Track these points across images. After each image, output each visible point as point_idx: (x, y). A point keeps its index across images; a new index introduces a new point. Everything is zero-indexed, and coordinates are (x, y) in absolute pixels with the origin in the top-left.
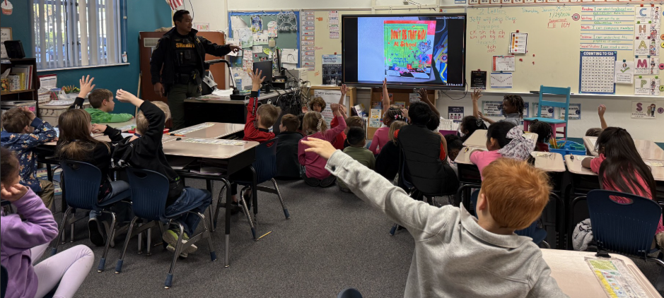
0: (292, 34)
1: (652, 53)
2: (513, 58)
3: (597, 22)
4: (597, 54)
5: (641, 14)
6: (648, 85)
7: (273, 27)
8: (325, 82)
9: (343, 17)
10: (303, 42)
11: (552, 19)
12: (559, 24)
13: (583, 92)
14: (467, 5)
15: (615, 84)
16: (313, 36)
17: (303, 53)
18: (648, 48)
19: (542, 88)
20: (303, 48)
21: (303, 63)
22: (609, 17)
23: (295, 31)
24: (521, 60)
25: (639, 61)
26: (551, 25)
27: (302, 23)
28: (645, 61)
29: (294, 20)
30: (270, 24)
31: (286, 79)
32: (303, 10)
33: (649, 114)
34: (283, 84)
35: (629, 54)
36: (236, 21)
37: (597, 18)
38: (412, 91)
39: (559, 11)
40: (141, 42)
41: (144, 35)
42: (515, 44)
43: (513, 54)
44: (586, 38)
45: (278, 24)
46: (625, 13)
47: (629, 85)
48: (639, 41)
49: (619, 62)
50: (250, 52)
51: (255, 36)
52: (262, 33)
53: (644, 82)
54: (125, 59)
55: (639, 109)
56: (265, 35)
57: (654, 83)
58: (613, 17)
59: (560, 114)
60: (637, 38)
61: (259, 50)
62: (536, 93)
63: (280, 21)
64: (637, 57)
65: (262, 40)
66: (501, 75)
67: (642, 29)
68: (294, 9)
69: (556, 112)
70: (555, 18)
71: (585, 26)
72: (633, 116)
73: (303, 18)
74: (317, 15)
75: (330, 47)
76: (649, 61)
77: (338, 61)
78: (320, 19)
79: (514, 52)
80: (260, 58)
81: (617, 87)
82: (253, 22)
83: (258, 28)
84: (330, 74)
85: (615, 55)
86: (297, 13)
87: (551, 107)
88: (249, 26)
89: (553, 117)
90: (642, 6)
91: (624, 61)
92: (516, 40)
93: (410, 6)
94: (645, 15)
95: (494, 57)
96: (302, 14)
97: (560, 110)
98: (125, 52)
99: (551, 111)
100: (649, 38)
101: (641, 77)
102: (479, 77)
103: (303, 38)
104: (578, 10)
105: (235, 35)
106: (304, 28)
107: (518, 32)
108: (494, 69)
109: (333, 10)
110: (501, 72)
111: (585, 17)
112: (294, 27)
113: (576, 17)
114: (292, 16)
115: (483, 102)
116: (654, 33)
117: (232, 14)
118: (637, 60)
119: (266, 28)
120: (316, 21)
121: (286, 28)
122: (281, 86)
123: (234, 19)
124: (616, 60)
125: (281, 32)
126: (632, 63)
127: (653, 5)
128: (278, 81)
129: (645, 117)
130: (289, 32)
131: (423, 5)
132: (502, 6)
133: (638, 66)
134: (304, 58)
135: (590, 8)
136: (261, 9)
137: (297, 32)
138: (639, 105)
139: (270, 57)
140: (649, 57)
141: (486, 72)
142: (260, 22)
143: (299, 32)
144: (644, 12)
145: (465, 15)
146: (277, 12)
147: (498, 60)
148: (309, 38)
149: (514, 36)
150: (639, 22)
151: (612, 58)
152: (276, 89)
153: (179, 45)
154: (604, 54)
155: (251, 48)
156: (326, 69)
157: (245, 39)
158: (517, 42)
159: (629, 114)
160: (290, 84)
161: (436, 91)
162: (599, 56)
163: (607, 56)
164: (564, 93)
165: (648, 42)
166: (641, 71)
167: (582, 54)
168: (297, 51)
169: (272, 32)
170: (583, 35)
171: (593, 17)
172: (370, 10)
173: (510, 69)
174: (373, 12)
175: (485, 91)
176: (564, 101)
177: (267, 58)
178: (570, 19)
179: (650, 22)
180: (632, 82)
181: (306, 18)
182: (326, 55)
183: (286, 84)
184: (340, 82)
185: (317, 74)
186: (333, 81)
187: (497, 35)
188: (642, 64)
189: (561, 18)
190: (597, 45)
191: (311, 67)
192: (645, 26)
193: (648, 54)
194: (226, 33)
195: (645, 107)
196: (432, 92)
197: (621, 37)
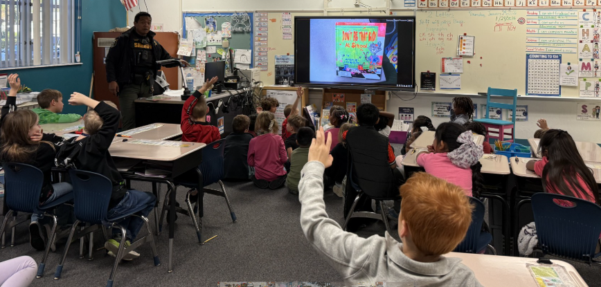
0: (246, 35)
1: (595, 56)
2: (461, 60)
3: (542, 26)
4: (543, 56)
5: (584, 19)
6: (592, 88)
7: (226, 28)
8: (277, 82)
9: (296, 19)
10: (256, 43)
11: (498, 23)
12: (505, 28)
13: (529, 94)
14: (416, 8)
15: (560, 86)
16: (266, 37)
17: (256, 54)
18: (592, 51)
19: (489, 89)
20: (257, 49)
21: (256, 63)
22: (554, 21)
23: (248, 32)
24: (469, 62)
25: (584, 64)
26: (497, 28)
27: (256, 24)
28: (589, 64)
29: (248, 20)
30: (224, 25)
31: (238, 79)
32: (256, 12)
33: (594, 116)
34: (236, 84)
35: (573, 57)
36: (190, 22)
37: (541, 22)
38: (363, 92)
39: (505, 15)
40: (94, 42)
41: (98, 35)
42: (463, 46)
43: (461, 56)
44: (531, 42)
45: (232, 25)
46: (569, 18)
47: (574, 87)
48: (583, 44)
49: (564, 65)
50: (204, 52)
51: (209, 37)
52: (216, 33)
53: (588, 85)
54: (78, 59)
55: (585, 111)
56: (219, 36)
57: (598, 85)
58: (557, 21)
59: (507, 115)
60: (581, 42)
61: (212, 50)
62: (484, 95)
63: (234, 23)
64: (581, 60)
65: (215, 41)
66: (450, 76)
67: (585, 33)
68: (248, 10)
69: (504, 113)
70: (501, 22)
71: (531, 30)
72: (579, 118)
73: (257, 19)
74: (271, 16)
75: (282, 48)
76: (592, 64)
77: (291, 61)
78: (274, 20)
79: (462, 54)
80: (214, 58)
81: (562, 89)
82: (207, 23)
83: (212, 28)
84: (282, 74)
85: (560, 58)
86: (251, 14)
87: (499, 109)
88: (203, 27)
89: (501, 118)
90: (584, 10)
91: (569, 64)
92: (463, 42)
93: (361, 8)
94: (588, 19)
95: (443, 59)
96: (255, 15)
97: (507, 111)
98: (78, 52)
99: (499, 112)
100: (592, 42)
101: (585, 80)
102: (428, 78)
103: (257, 38)
104: (523, 14)
105: (189, 35)
106: (257, 29)
107: (465, 34)
108: (443, 70)
109: (286, 12)
110: (450, 74)
111: (531, 21)
112: (248, 28)
113: (521, 21)
114: (246, 17)
115: (433, 103)
116: (597, 37)
117: (186, 14)
118: (581, 63)
119: (220, 29)
120: (270, 22)
121: (240, 29)
122: (234, 86)
123: (188, 19)
124: (561, 62)
125: (234, 32)
126: (577, 66)
127: (595, 10)
128: (231, 81)
129: (590, 119)
130: (243, 32)
131: (373, 7)
132: (449, 10)
133: (582, 69)
134: (257, 58)
135: (535, 12)
136: (219, 10)
137: (251, 32)
138: (584, 107)
139: (223, 57)
140: (592, 60)
141: (435, 74)
142: (214, 23)
143: (252, 32)
144: (586, 17)
145: (414, 18)
146: (231, 13)
147: (447, 62)
148: (262, 39)
149: (462, 38)
150: (582, 27)
151: (557, 61)
152: (227, 90)
153: (137, 45)
154: (549, 57)
155: (205, 49)
156: (278, 70)
157: (199, 39)
158: (464, 44)
159: (575, 116)
160: (242, 85)
161: (387, 92)
162: (545, 59)
163: (552, 58)
164: (511, 94)
165: (591, 46)
166: (586, 74)
167: (528, 56)
168: (250, 51)
169: (226, 33)
170: (529, 39)
171: (537, 21)
172: (322, 12)
173: (458, 71)
174: (325, 14)
175: (435, 92)
176: (510, 103)
177: (220, 59)
178: (515, 23)
179: (593, 26)
180: (577, 85)
181: (260, 20)
182: (279, 56)
183: (238, 85)
184: (292, 82)
185: (270, 74)
186: (286, 81)
187: (445, 37)
188: (586, 67)
189: (507, 21)
190: (542, 48)
191: (264, 67)
192: (588, 30)
193: (592, 57)
194: (180, 34)
195: (590, 109)
196: (383, 93)
197: (565, 41)
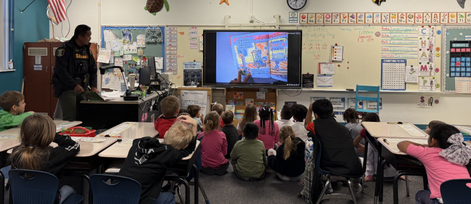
0: (158, 45)
1: (430, 60)
2: (333, 64)
3: (392, 38)
4: (394, 61)
5: (422, 32)
6: (428, 84)
7: (141, 40)
8: (186, 84)
9: (204, 31)
10: (167, 52)
11: (361, 36)
12: (365, 40)
13: (383, 89)
14: (298, 24)
15: (405, 83)
16: (176, 47)
17: (167, 61)
18: (428, 57)
19: (358, 87)
20: (168, 56)
21: (168, 69)
22: (401, 34)
23: (160, 43)
24: (339, 66)
25: (422, 66)
26: (360, 40)
27: (167, 36)
28: (426, 66)
29: (160, 33)
30: (139, 37)
31: (159, 81)
32: (167, 26)
33: (429, 104)
34: (159, 86)
35: (415, 61)
36: (108, 34)
37: (392, 35)
38: (258, 90)
39: (366, 30)
40: (25, 51)
41: (28, 45)
42: (335, 54)
43: (333, 61)
44: (385, 50)
45: (146, 37)
46: (412, 32)
47: (415, 84)
48: (422, 52)
49: (409, 67)
50: (121, 60)
51: (126, 47)
52: (132, 44)
53: (425, 82)
54: (12, 67)
55: (423, 101)
56: (134, 46)
57: (432, 82)
58: (404, 34)
59: (367, 106)
60: (420, 50)
61: (128, 58)
62: (351, 91)
63: (148, 35)
64: (420, 63)
65: (131, 50)
66: (325, 77)
67: (423, 43)
68: (160, 25)
69: (364, 104)
70: (363, 35)
71: (384, 41)
72: (419, 106)
73: (168, 32)
74: (180, 30)
76: (428, 66)
77: (199, 66)
78: (182, 33)
79: (334, 60)
80: (130, 64)
81: (407, 85)
82: (124, 35)
83: (128, 39)
84: (190, 77)
85: (405, 62)
86: (162, 28)
88: (120, 38)
89: (362, 108)
90: (423, 27)
91: (412, 66)
92: (335, 51)
93: (255, 24)
94: (425, 33)
95: (319, 64)
96: (167, 29)
97: (367, 102)
98: (11, 60)
99: (361, 104)
100: (428, 50)
101: (423, 78)
102: (308, 78)
103: (168, 48)
104: (379, 29)
105: (107, 46)
106: (168, 40)
107: (336, 45)
108: (320, 72)
109: (193, 27)
110: (325, 75)
111: (384, 34)
112: (160, 39)
113: (378, 34)
114: (158, 30)
115: (311, 98)
116: (431, 46)
117: (104, 28)
118: (420, 66)
119: (135, 40)
120: (179, 34)
121: (153, 40)
122: (157, 88)
123: (106, 32)
124: (406, 65)
125: (148, 43)
126: (417, 68)
127: (430, 27)
128: (153, 83)
129: (426, 106)
130: (155, 43)
131: (266, 23)
132: (324, 25)
133: (421, 70)
134: (168, 64)
135: (388, 27)
136: (131, 25)
137: (162, 43)
138: (422, 98)
139: (138, 64)
140: (428, 63)
141: (313, 75)
142: (130, 35)
143: (164, 43)
144: (424, 31)
145: (301, 32)
146: (146, 27)
147: (322, 66)
148: (172, 49)
149: (334, 47)
150: (421, 39)
151: (403, 65)
152: (156, 91)
153: (78, 56)
154: (398, 61)
155: (122, 57)
156: (186, 73)
157: (116, 49)
158: (336, 52)
159: (416, 105)
160: (163, 87)
161: (277, 90)
162: (395, 62)
163: (400, 62)
164: (375, 90)
165: (428, 53)
166: (424, 73)
167: (382, 60)
168: (162, 58)
169: (141, 44)
170: (383, 48)
171: (389, 34)
172: (224, 26)
173: (331, 73)
174: (227, 28)
175: (313, 89)
176: (375, 96)
177: (136, 65)
178: (373, 36)
179: (429, 39)
180: (417, 82)
181: (170, 33)
182: (186, 62)
183: (161, 86)
184: (199, 83)
185: (179, 77)
186: (193, 83)
187: (321, 47)
188: (424, 68)
189: (367, 35)
190: (393, 55)
191: (175, 71)
192: (425, 41)
193: (428, 61)
194: (99, 44)
195: (426, 99)
196: (274, 91)
197: (409, 49)
